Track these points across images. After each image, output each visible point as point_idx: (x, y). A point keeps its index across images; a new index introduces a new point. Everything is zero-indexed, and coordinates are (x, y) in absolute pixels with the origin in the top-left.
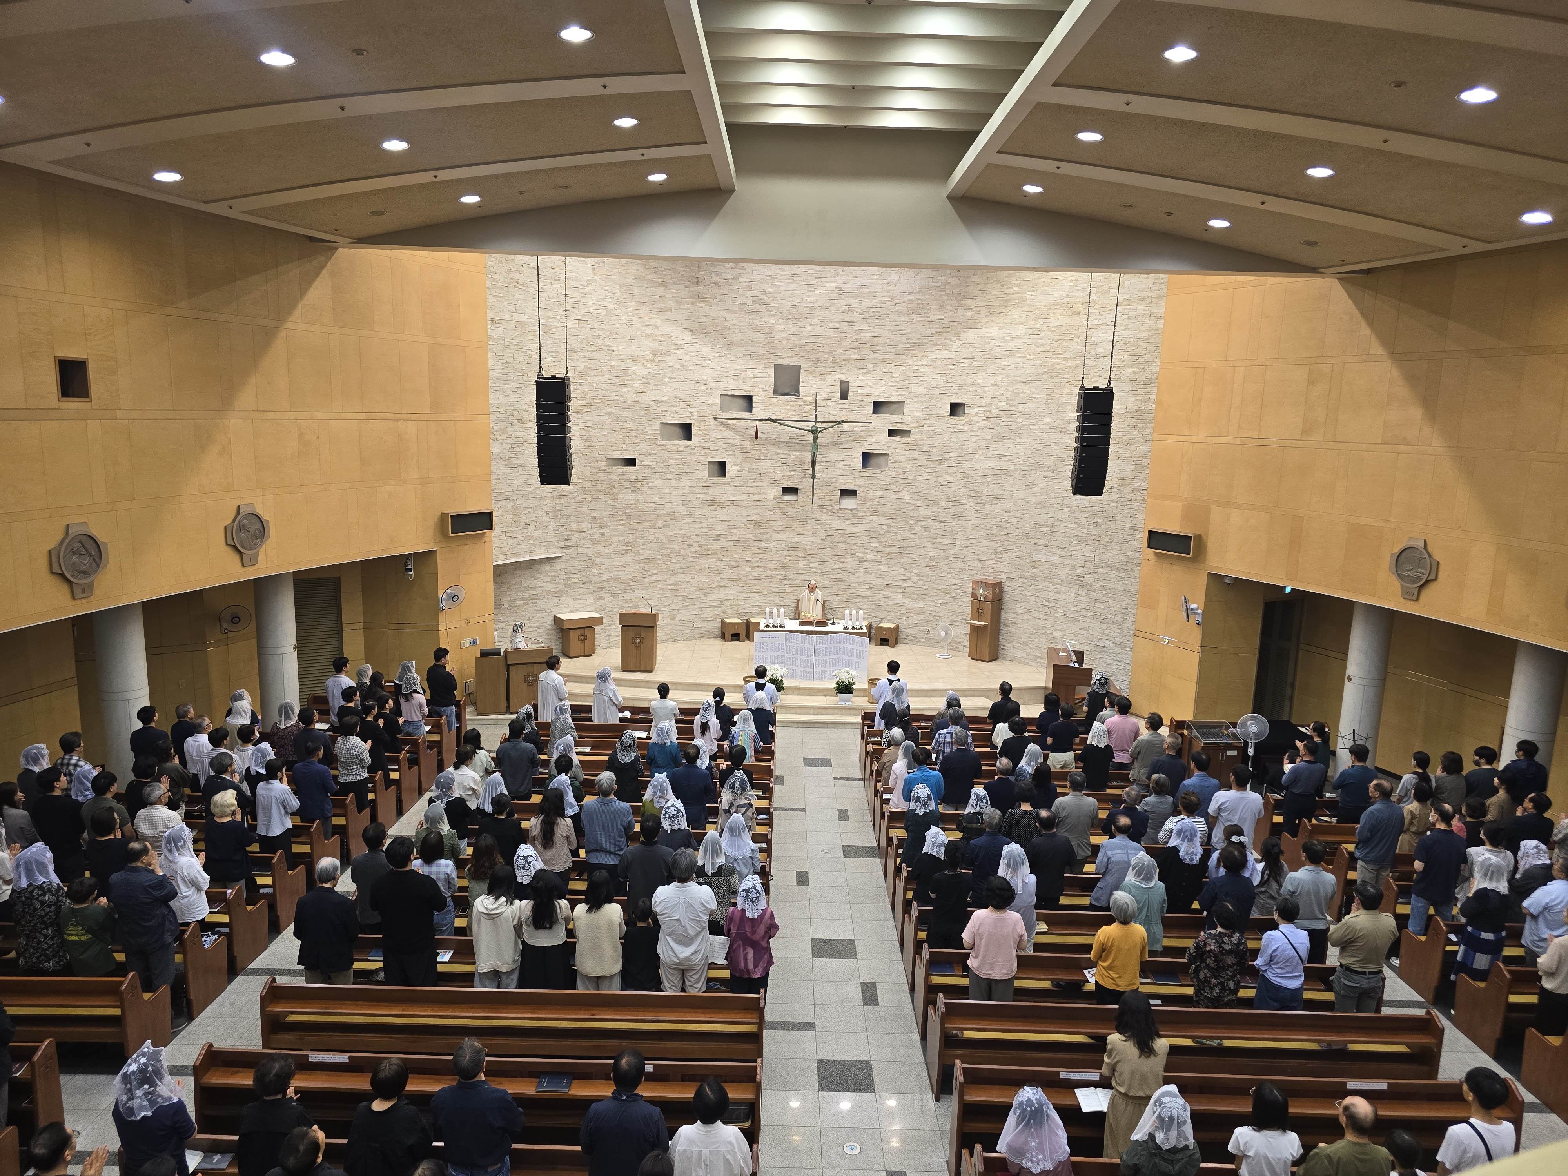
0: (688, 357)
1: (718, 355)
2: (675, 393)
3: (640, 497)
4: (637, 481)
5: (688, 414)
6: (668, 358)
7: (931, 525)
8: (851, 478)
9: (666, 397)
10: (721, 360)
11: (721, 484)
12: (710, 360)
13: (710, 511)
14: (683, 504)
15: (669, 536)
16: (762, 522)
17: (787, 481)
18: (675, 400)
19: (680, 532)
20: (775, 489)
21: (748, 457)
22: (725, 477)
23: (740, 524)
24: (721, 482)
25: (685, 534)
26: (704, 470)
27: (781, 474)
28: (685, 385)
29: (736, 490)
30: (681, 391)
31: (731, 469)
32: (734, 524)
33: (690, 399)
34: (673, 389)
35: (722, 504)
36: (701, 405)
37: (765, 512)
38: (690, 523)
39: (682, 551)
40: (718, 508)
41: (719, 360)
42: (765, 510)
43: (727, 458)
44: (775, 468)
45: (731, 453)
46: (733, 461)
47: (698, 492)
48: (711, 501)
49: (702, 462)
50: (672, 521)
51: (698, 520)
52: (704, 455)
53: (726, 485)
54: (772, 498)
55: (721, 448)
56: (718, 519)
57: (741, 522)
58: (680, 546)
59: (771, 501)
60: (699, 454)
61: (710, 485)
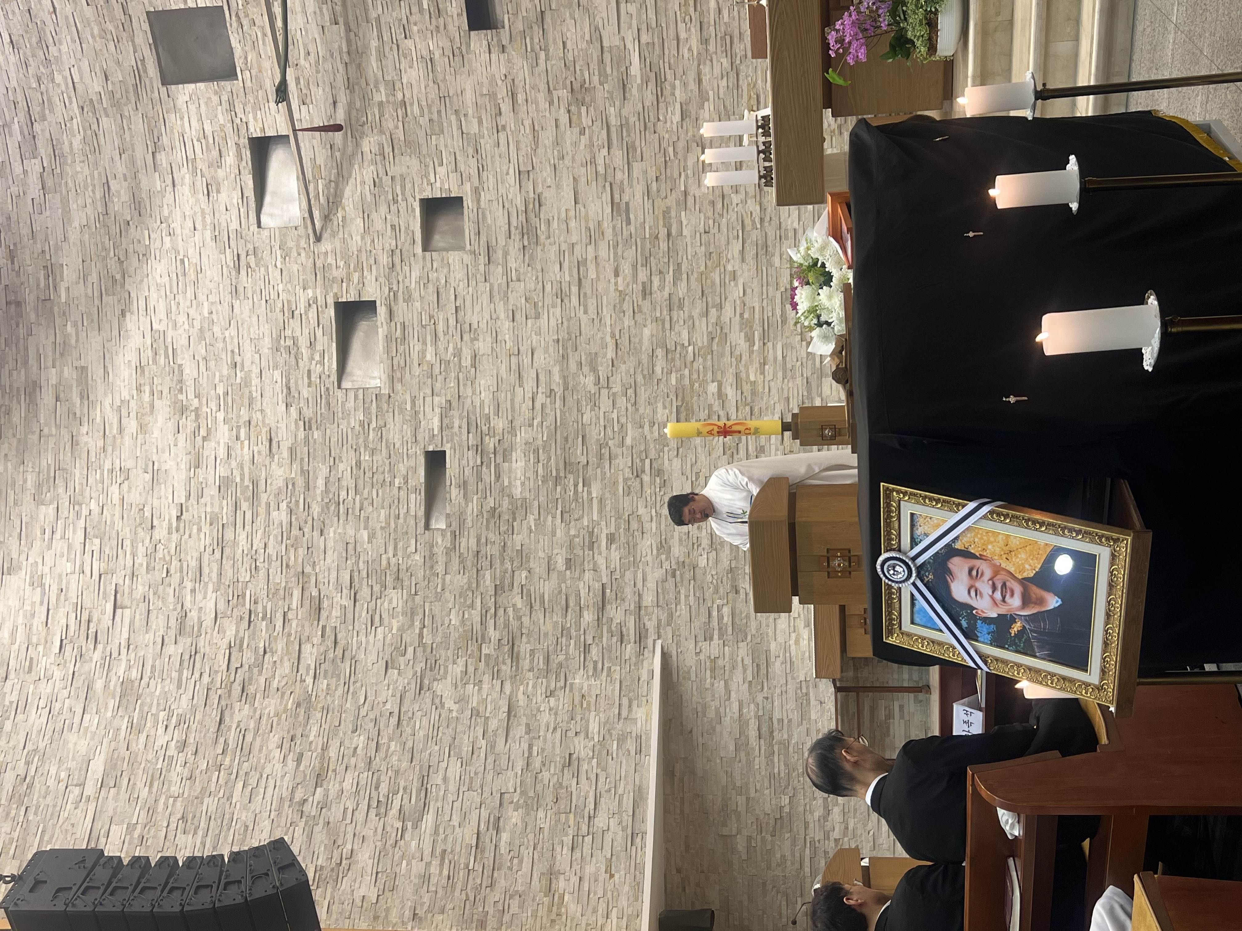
0: (182, 318)
1: (167, 239)
2: (265, 351)
3: (522, 436)
4: (480, 449)
5: (312, 314)
6: (189, 371)
9: (277, 375)
10: (178, 231)
11: (480, 211)
12: (182, 261)
13: (552, 239)
14: (536, 318)
15: (619, 353)
16: (573, 79)
17: (455, 16)
18: (282, 349)
19: (608, 323)
20: (477, 52)
21: (402, 138)
22: (459, 200)
23: (582, 147)
24: (475, 210)
25: (615, 306)
26: (446, 262)
27: (435, 39)
28: (245, 326)
29: (493, 163)
30: (261, 335)
31: (438, 184)
32: (582, 166)
33: (278, 310)
34: (257, 356)
35: (531, 206)
36: (288, 280)
37: (543, 76)
38: (585, 294)
39: (658, 315)
40: (542, 216)
41: (180, 238)
42: (539, 74)
43: (411, 199)
44: (419, 57)
45: (398, 188)
46: (418, 181)
47: (505, 277)
48: (526, 237)
49: (426, 270)
50: (579, 348)
51: (575, 271)
52: (408, 264)
53: (482, 194)
54: (502, 56)
55: (388, 217)
56: (572, 213)
57: (575, 144)
58: (646, 319)
59: (509, 61)
60: (408, 275)
61: (485, 239)
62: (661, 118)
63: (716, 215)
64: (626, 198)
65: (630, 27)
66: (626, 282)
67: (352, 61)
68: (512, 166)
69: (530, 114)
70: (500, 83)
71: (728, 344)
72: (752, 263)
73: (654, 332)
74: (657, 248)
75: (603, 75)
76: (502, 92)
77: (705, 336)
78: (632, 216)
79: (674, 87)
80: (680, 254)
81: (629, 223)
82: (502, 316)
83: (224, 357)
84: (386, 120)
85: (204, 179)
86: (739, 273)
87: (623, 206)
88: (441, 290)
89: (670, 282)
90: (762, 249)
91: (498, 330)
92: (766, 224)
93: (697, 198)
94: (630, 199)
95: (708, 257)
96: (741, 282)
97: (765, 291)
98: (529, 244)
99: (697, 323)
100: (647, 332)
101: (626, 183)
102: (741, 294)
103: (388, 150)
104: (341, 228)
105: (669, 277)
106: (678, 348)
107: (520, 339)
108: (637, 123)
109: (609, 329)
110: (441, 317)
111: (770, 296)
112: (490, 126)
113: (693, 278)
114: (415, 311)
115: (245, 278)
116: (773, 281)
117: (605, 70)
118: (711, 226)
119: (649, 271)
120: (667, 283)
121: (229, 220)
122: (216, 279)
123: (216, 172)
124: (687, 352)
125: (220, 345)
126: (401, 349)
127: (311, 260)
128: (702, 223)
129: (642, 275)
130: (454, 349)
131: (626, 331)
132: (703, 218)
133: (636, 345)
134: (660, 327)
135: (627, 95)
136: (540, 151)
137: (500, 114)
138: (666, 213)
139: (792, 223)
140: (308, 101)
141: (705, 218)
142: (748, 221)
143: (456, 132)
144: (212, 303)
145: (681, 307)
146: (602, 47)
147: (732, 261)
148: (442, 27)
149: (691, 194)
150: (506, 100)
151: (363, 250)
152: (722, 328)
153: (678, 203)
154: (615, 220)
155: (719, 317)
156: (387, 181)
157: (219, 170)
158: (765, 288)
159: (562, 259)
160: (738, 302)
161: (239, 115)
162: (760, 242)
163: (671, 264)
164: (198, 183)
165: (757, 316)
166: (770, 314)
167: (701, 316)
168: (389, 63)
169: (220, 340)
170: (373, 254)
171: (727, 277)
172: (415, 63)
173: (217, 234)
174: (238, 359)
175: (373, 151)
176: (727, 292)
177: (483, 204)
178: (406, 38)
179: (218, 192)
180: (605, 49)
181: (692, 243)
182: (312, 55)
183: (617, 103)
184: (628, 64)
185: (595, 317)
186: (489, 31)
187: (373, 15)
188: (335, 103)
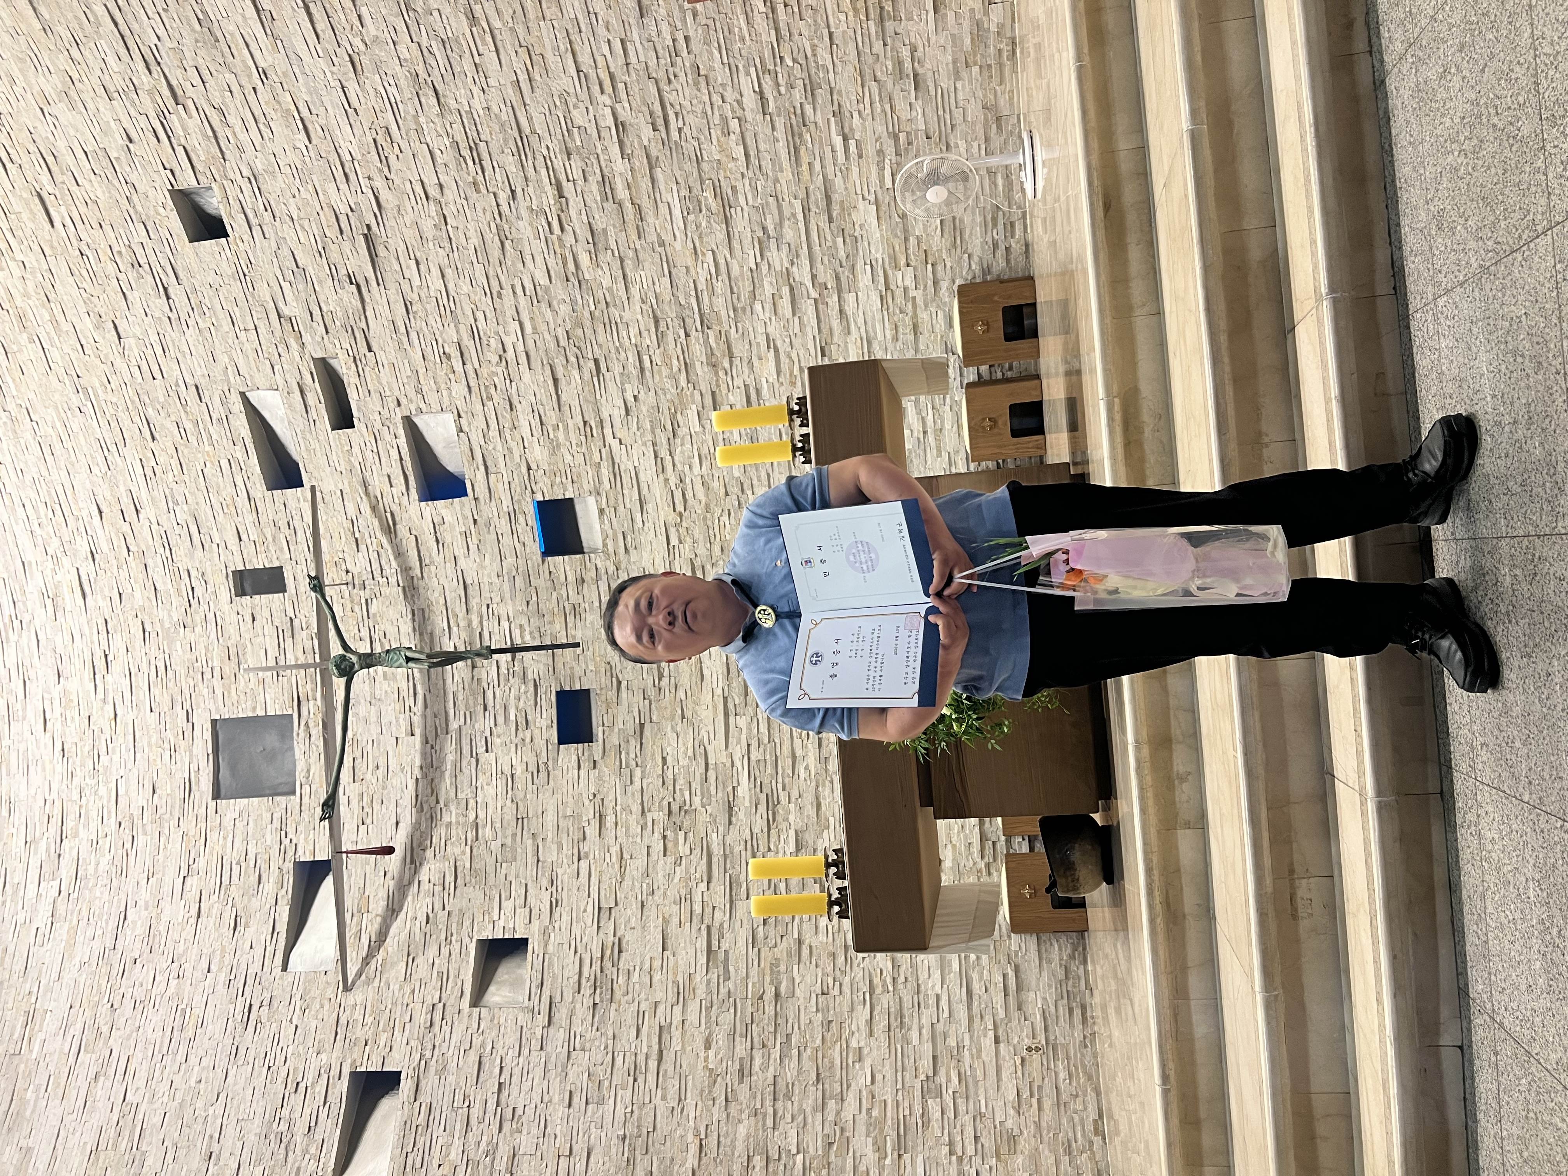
0: (163, 1087)
2: (251, 1138)
5: (321, 1088)
6: (152, 1162)
7: (584, 233)
8: (503, 526)
10: (188, 974)
11: (547, 956)
12: (184, 1011)
13: (630, 995)
14: (598, 1104)
15: (704, 1160)
16: (671, 800)
17: (544, 728)
18: (272, 1137)
19: (692, 1116)
20: (565, 768)
21: (468, 865)
22: (525, 941)
23: (676, 880)
24: (541, 955)
25: (702, 1091)
26: (496, 1022)
27: (519, 752)
28: (235, 1102)
29: (569, 897)
30: (251, 1117)
31: (502, 923)
32: (675, 903)
33: (279, 1080)
34: (240, 1144)
35: (608, 952)
36: (301, 1040)
37: (638, 796)
38: (666, 1071)
39: (758, 1106)
40: (621, 965)
41: (189, 982)
42: (633, 794)
43: (466, 940)
44: (499, 772)
45: (454, 925)
46: (479, 918)
47: (566, 1045)
48: (598, 991)
49: (470, 1031)
50: (651, 1150)
51: (656, 1040)
52: (449, 1024)
53: (552, 935)
54: (592, 773)
55: (437, 962)
56: (657, 963)
57: (669, 877)
58: (741, 1111)
59: (600, 778)
60: (447, 1037)
61: (548, 993)
62: (772, 847)
63: (838, 972)
64: (725, 946)
65: (739, 742)
66: (719, 1057)
67: (425, 776)
68: (591, 900)
69: (619, 840)
70: (587, 802)
71: (851, 1154)
72: (883, 1038)
73: (752, 1131)
74: (761, 1012)
75: (706, 794)
76: (589, 813)
77: (819, 1140)
78: (731, 968)
79: (788, 812)
80: (790, 1021)
81: (727, 978)
82: (556, 1099)
83: (199, 1144)
84: (452, 844)
85: (234, 910)
86: (866, 1051)
87: (721, 955)
88: (484, 1059)
89: (775, 1060)
90: (896, 1020)
91: (548, 1118)
92: (901, 986)
93: (814, 949)
94: (730, 948)
95: (825, 1027)
96: (867, 1063)
97: (899, 1078)
98: (602, 1001)
99: (810, 1120)
100: (742, 1130)
101: (726, 925)
102: (869, 1082)
103: (450, 878)
104: (378, 973)
105: (776, 1054)
106: (783, 1155)
107: (575, 1133)
108: (743, 853)
109: (692, 1123)
110: (478, 1097)
111: (907, 1085)
112: (570, 852)
113: (805, 1056)
114: (447, 1087)
115: (251, 1037)
116: (910, 1066)
117: (708, 790)
118: (831, 986)
119: (749, 1043)
120: (772, 1061)
121: (250, 961)
122: (216, 1036)
123: (250, 900)
124: (794, 1164)
125: (199, 1127)
126: (421, 1141)
127: (335, 1015)
128: (819, 981)
129: (741, 1049)
130: (488, 1145)
131: (714, 1127)
132: (820, 975)
133: (727, 1149)
134: (761, 1123)
135: (734, 819)
136: (627, 883)
137: (584, 838)
138: (775, 964)
139: (933, 986)
140: (368, 821)
141: (823, 975)
142: (877, 981)
143: (531, 860)
144: (204, 1068)
145: (788, 1097)
146: (707, 764)
147: (856, 1034)
148: (528, 740)
149: (807, 942)
150: (592, 822)
151: (399, 1002)
152: (842, 1130)
153: (789, 954)
154: (710, 974)
155: (838, 1113)
156: (442, 915)
157: (254, 899)
158: (899, 1074)
159: (640, 1022)
160: (864, 1093)
161: (289, 836)
162: (892, 1010)
163: (778, 1035)
164: (226, 915)
165: (889, 1114)
166: (907, 1112)
167: (815, 1110)
168: (463, 779)
169: (200, 1120)
170: (410, 1008)
171: (851, 1055)
172: (494, 779)
173: (232, 977)
174: (215, 1148)
175: (432, 881)
176: (850, 1077)
177: (550, 948)
178: (487, 751)
179: (247, 926)
180: (710, 766)
181: (806, 1007)
182: (381, 769)
183: (721, 829)
184: (735, 784)
185: (675, 1105)
186: (580, 745)
187: (454, 725)
188: (397, 823)
